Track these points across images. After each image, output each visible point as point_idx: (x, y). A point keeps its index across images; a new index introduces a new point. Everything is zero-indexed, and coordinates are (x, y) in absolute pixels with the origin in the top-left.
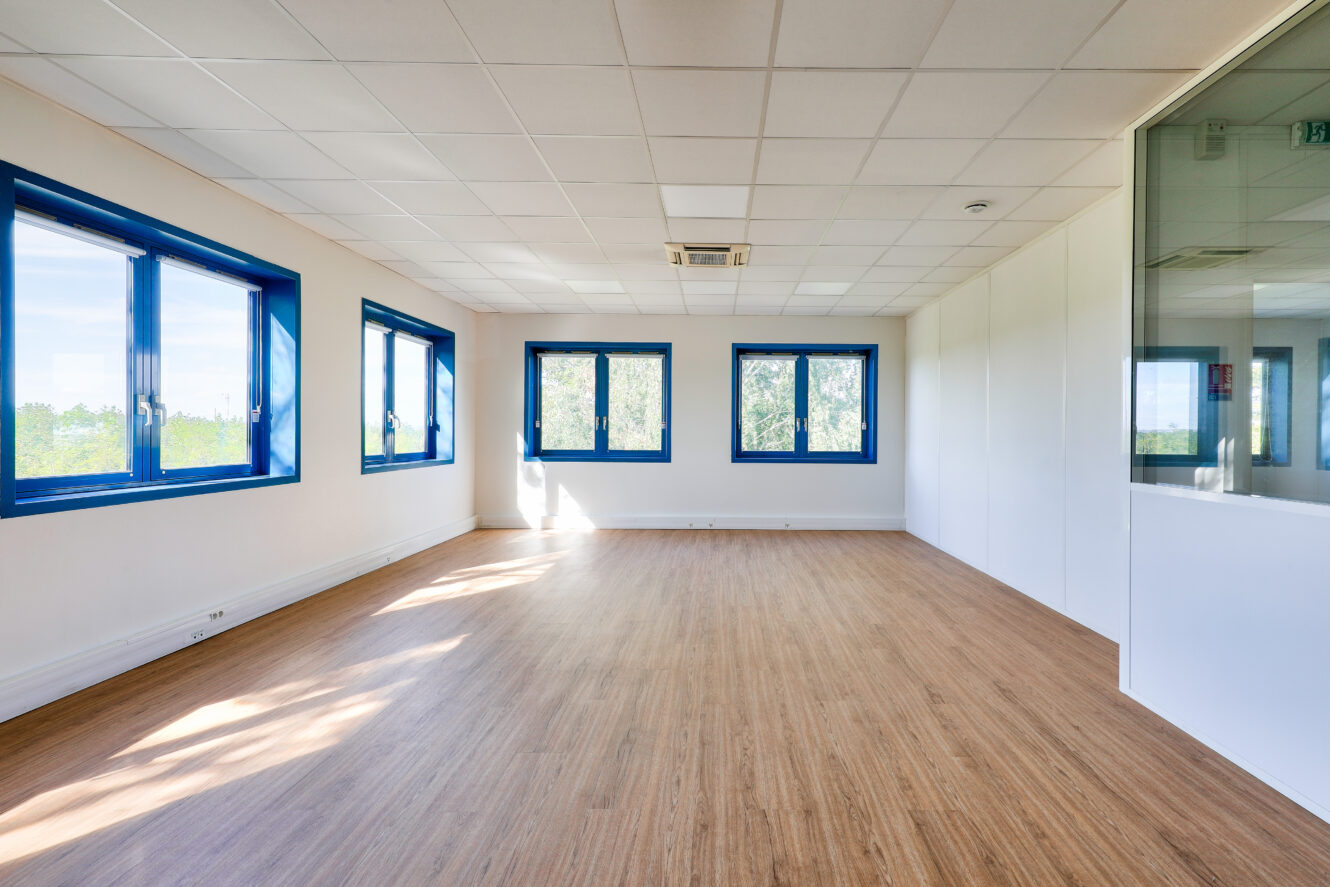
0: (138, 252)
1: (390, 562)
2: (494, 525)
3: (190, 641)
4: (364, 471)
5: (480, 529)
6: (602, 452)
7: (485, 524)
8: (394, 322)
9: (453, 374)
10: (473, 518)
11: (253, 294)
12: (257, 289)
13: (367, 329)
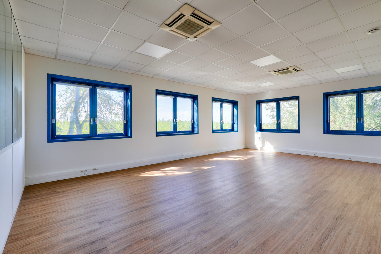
0: (174, 97)
1: (219, 152)
2: (249, 148)
3: (179, 159)
4: (213, 133)
5: (246, 148)
6: (279, 130)
7: (247, 147)
8: (222, 101)
9: (237, 111)
10: (244, 146)
11: (192, 100)
12: (192, 99)
13: (213, 103)
